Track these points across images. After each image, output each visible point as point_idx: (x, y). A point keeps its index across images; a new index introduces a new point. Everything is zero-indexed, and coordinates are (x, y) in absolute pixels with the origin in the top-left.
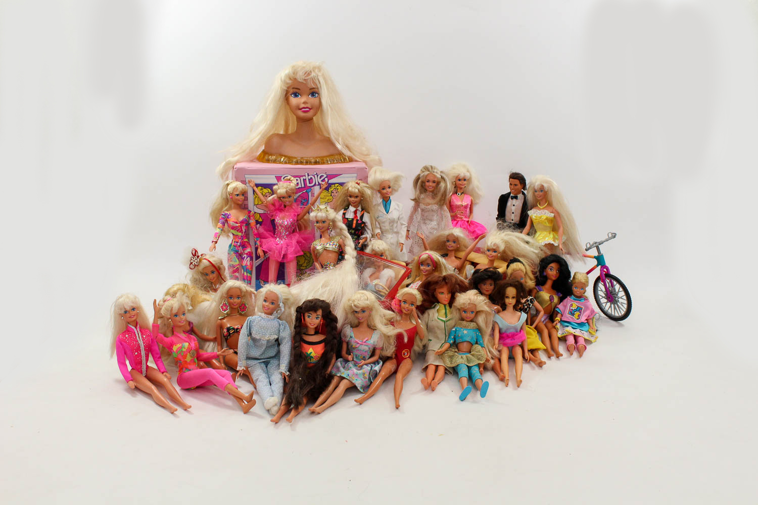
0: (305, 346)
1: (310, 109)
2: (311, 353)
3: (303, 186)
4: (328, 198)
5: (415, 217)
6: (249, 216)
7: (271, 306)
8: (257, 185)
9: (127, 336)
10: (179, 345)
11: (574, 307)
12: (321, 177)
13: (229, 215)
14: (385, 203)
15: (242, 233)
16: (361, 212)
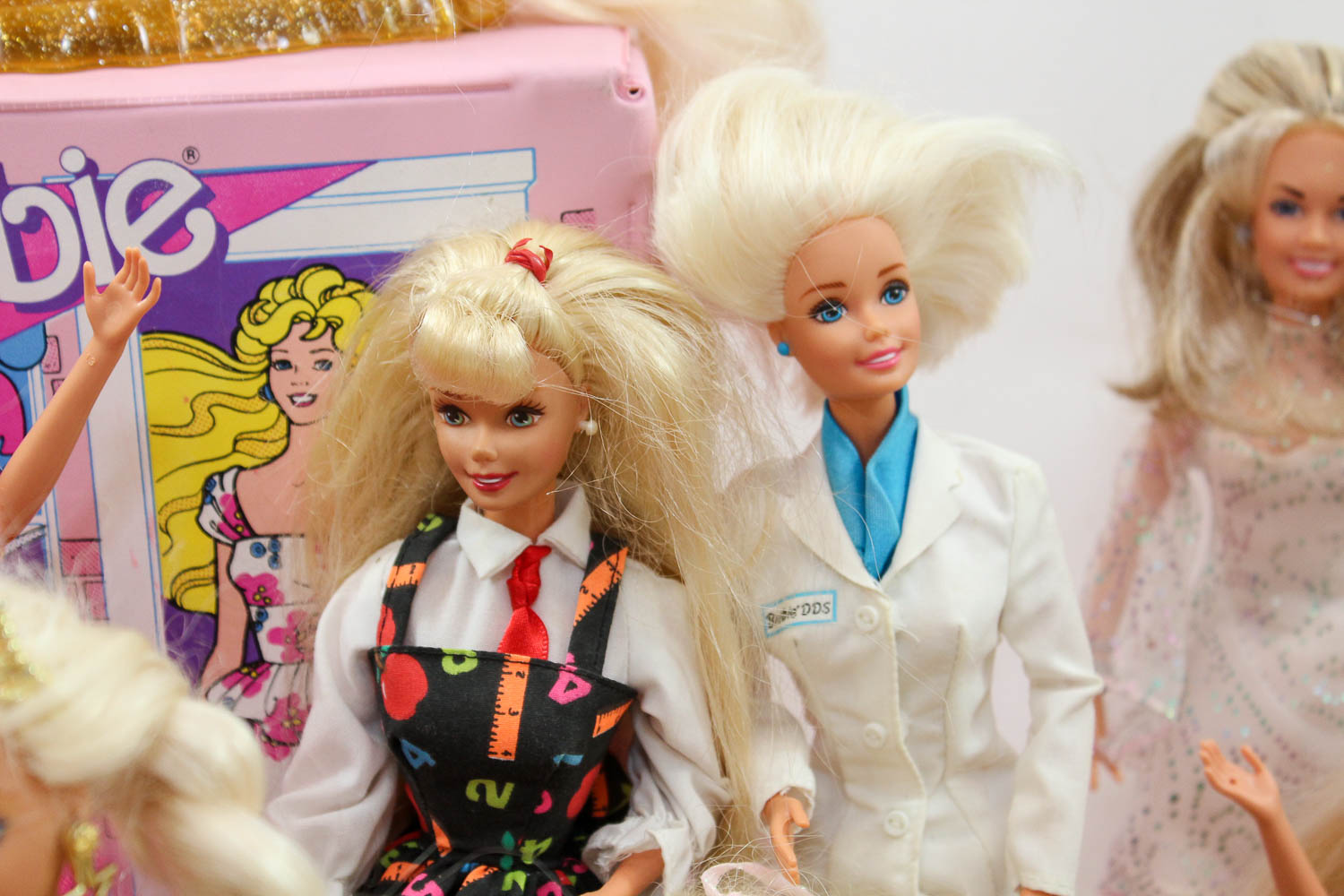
4: (230, 424)
12: (137, 204)
14: (847, 458)
16: (589, 568)
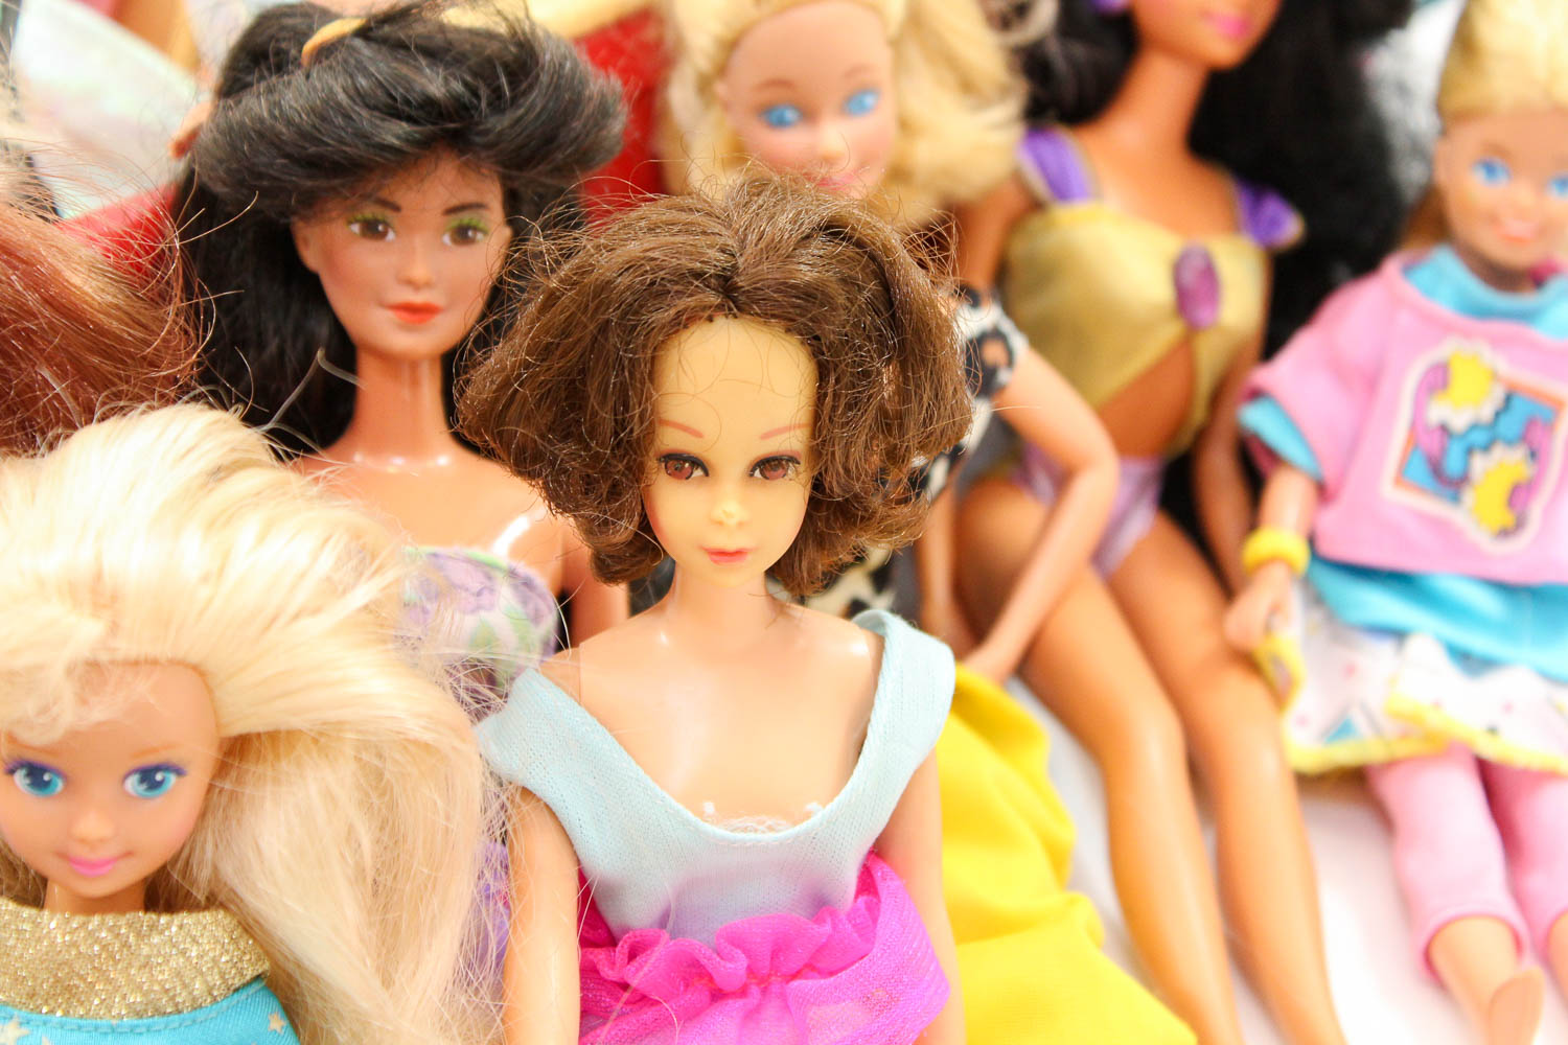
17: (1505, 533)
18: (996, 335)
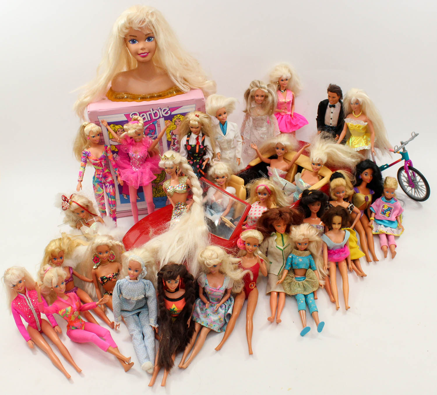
0: (169, 302)
1: (148, 53)
2: (174, 308)
3: (149, 119)
4: (172, 127)
5: (247, 125)
6: (107, 151)
7: (136, 273)
8: (109, 124)
9: (19, 303)
10: (63, 310)
11: (386, 208)
12: (164, 111)
13: (89, 154)
14: (222, 126)
15: (102, 167)
16: (202, 137)
17: (388, 217)
18: (352, 206)
